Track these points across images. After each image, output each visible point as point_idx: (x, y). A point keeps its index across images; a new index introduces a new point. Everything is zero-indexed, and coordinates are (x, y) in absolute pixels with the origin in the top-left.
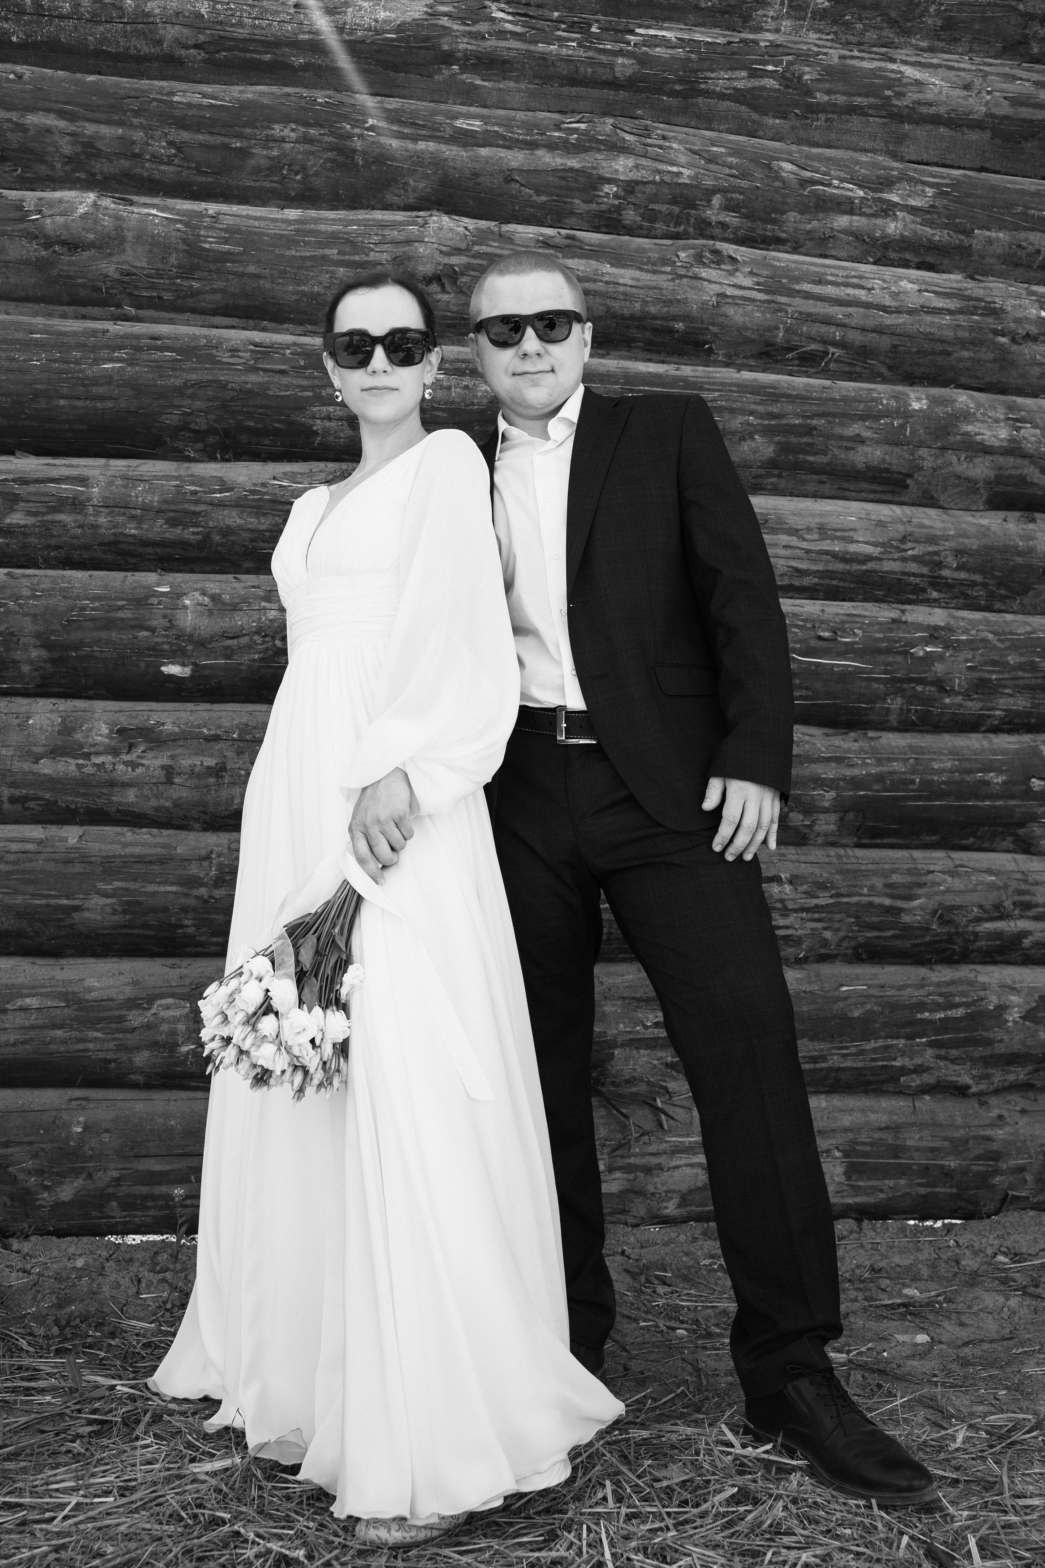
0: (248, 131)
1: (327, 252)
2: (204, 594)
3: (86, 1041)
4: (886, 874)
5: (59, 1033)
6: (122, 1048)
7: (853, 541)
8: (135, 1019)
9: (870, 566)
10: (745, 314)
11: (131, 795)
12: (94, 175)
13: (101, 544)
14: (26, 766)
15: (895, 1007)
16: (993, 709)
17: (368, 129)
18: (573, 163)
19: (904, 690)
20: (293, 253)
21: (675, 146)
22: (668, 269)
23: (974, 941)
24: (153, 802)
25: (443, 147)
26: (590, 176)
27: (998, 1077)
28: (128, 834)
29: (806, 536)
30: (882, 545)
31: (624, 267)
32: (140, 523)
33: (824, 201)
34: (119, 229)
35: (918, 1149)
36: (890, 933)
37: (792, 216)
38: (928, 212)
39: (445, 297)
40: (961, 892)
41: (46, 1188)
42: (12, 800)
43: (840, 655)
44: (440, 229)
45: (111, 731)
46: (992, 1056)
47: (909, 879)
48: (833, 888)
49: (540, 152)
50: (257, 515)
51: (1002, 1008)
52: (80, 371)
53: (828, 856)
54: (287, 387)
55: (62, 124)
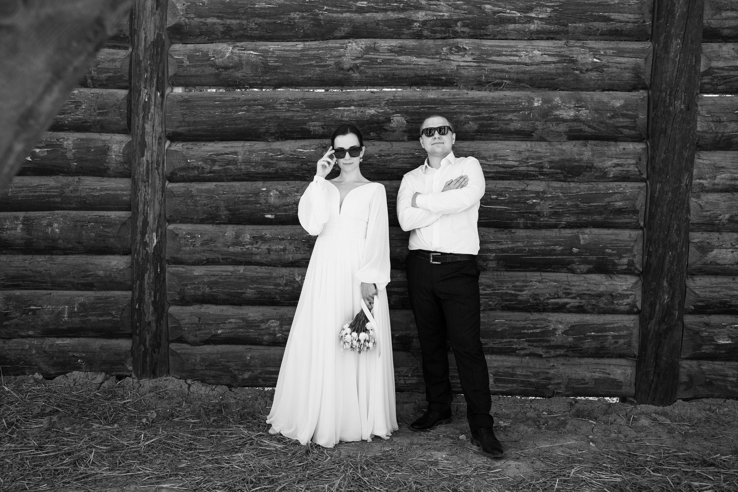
0: (282, 16)
1: (312, 62)
2: (277, 191)
3: (249, 332)
4: (513, 282)
5: (241, 330)
6: (259, 334)
7: (507, 160)
8: (263, 326)
9: (514, 169)
10: (468, 72)
11: (258, 257)
12: (232, 36)
13: (243, 174)
14: (225, 249)
15: (514, 328)
16: (561, 221)
17: (325, 11)
18: (402, 16)
19: (524, 216)
20: (300, 64)
21: (442, 3)
22: (438, 56)
23: (547, 306)
24: (265, 259)
25: (353, 15)
26: (409, 20)
27: (552, 353)
28: (259, 269)
29: (489, 160)
30: (519, 161)
31: (421, 57)
32: (255, 167)
33: (503, 19)
34: (240, 60)
35: (520, 375)
36: (514, 303)
37: (491, 26)
38: (548, 19)
39: (355, 75)
40: (543, 289)
41: (240, 375)
42: (222, 259)
43: (499, 204)
44: (352, 49)
45: (251, 237)
46: (550, 346)
47: (522, 284)
48: (492, 287)
49: (389, 13)
50: (292, 163)
51: (555, 330)
52: (232, 116)
53: (493, 275)
54: (300, 116)
55: (219, 21)
